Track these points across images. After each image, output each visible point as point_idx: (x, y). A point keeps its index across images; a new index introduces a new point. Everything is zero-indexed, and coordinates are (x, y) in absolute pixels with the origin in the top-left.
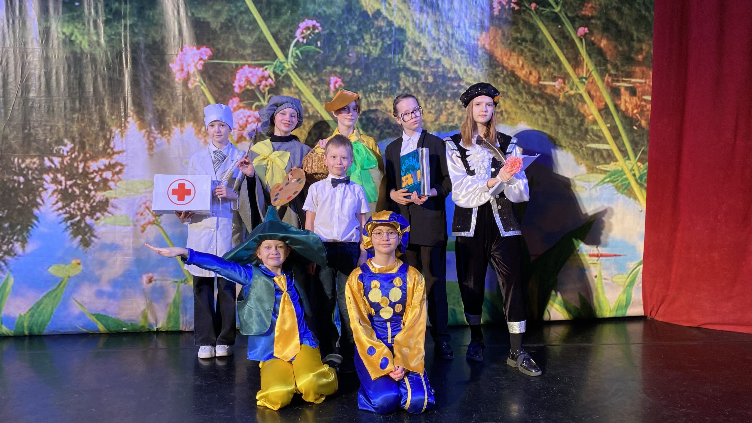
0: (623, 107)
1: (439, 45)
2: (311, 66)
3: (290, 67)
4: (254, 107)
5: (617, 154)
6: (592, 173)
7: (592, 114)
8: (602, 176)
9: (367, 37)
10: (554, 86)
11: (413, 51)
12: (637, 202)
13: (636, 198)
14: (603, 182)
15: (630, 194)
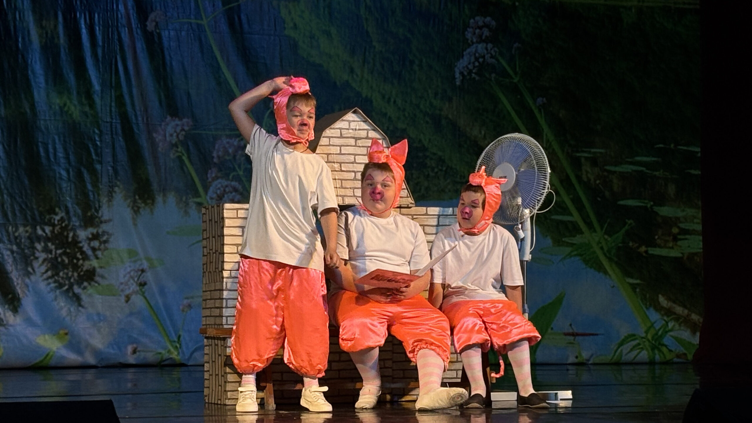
0: (584, 178)
5: (583, 226)
6: (558, 245)
8: (569, 249)
12: (608, 277)
13: (606, 272)
14: (570, 255)
15: (600, 268)
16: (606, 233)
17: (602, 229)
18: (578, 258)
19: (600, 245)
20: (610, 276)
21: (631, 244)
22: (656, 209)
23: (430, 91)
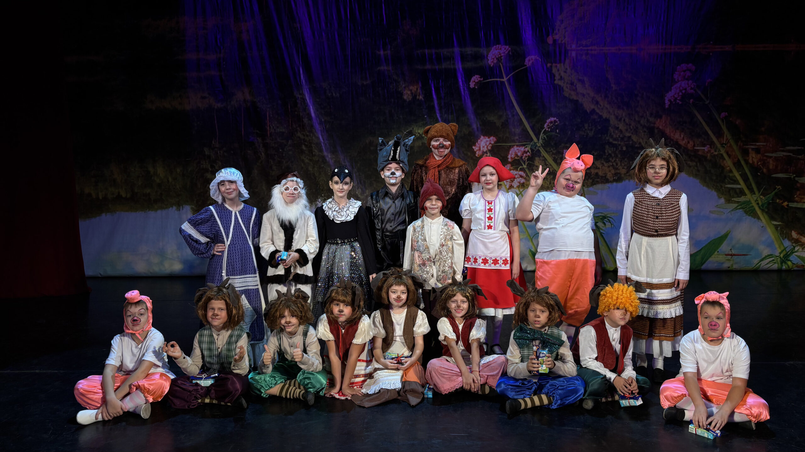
0: (750, 161)
1: (630, 128)
2: (553, 144)
3: (540, 145)
4: (519, 169)
5: (747, 191)
6: (728, 203)
7: (729, 166)
8: (736, 205)
9: (586, 126)
10: (704, 150)
11: (614, 132)
12: (760, 221)
13: (759, 218)
14: (736, 209)
15: (755, 216)
16: (761, 195)
17: (759, 192)
18: (741, 210)
19: (757, 202)
20: (761, 220)
21: (778, 201)
22: (797, 179)
23: (647, 112)
